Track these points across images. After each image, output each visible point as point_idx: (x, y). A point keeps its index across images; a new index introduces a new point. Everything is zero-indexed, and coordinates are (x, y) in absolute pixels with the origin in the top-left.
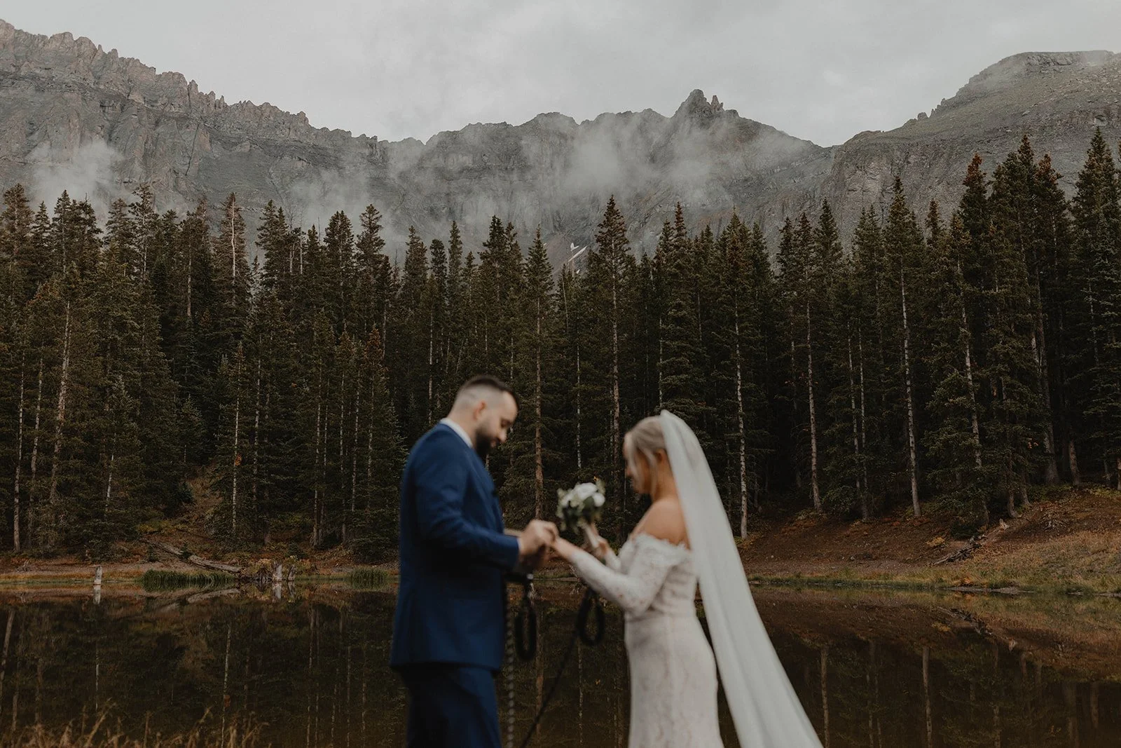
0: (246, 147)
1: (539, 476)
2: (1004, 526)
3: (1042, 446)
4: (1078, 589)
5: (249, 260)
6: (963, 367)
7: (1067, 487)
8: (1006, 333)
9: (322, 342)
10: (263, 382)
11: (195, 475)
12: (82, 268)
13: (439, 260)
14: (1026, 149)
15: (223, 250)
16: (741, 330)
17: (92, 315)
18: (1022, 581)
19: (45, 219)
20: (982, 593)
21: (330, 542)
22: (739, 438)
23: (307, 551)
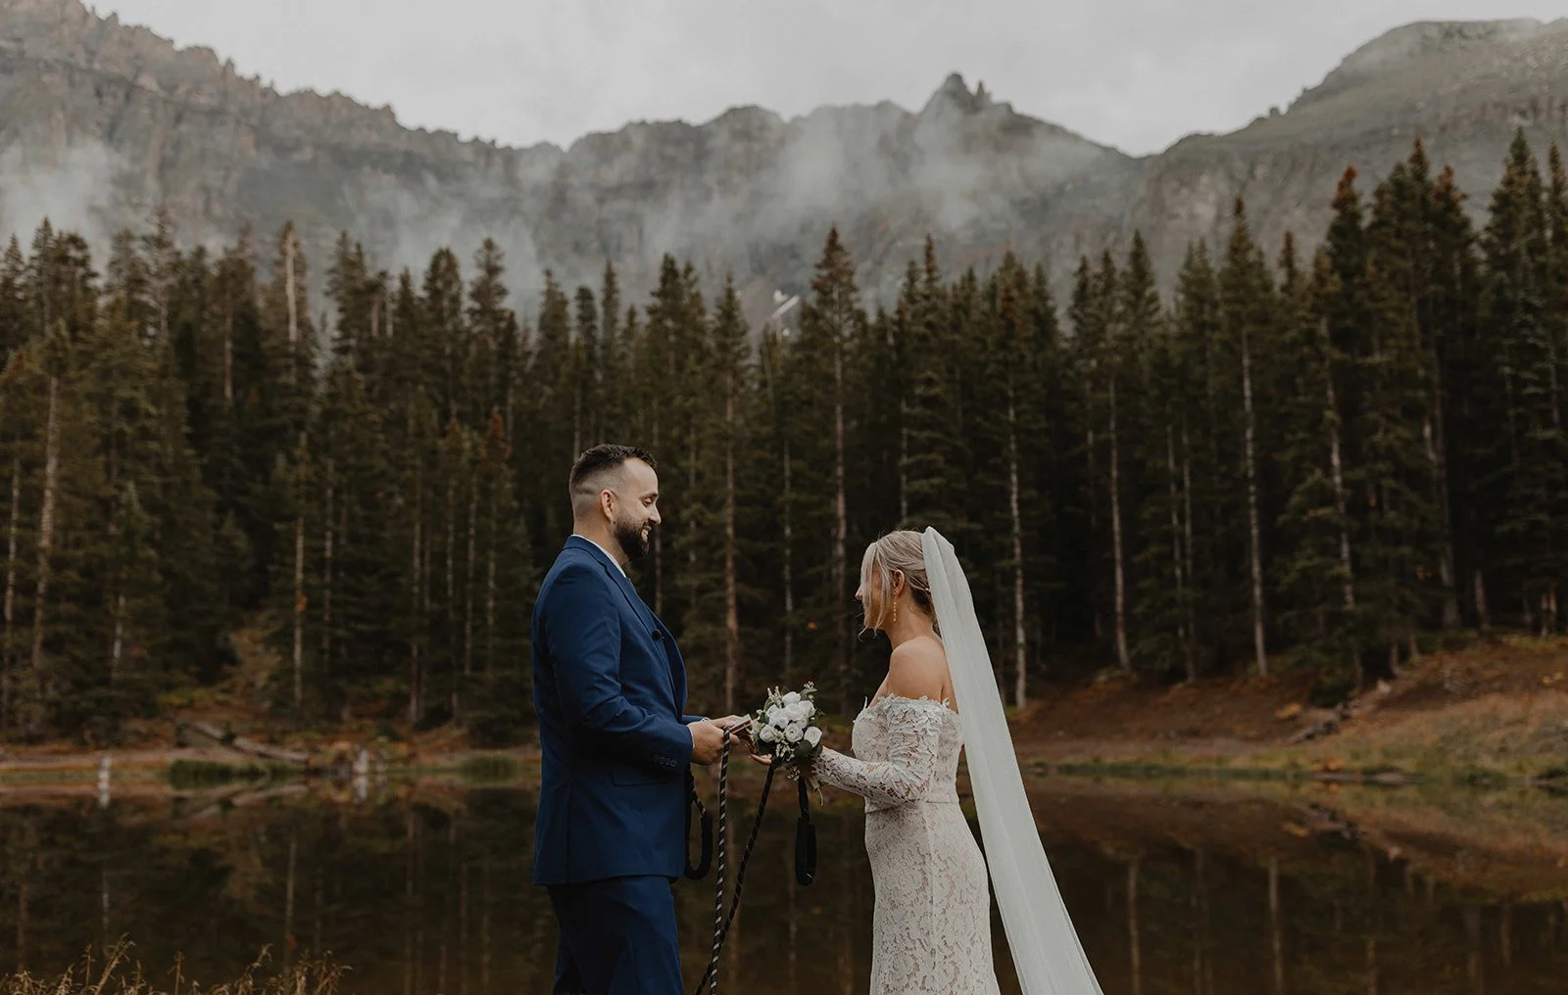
0: (307, 154)
1: (732, 622)
2: (1384, 688)
3: (1437, 577)
4: (1486, 774)
5: (314, 319)
6: (1327, 468)
7: (1472, 634)
8: (1389, 418)
9: (420, 434)
10: (337, 492)
11: (239, 625)
12: (73, 328)
13: (587, 317)
14: (1418, 158)
15: (277, 302)
16: (1018, 415)
17: (89, 397)
18: (1408, 765)
19: (18, 258)
20: (1353, 782)
21: (436, 717)
22: (1014, 568)
23: (403, 730)
